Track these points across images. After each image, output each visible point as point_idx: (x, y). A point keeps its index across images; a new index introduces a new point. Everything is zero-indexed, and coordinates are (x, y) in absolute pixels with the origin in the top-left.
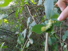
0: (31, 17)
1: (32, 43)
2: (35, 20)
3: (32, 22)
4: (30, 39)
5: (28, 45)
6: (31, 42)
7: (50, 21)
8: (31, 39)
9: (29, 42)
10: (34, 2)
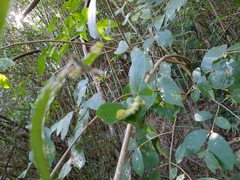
0: (91, 80)
1: (80, 164)
2: (102, 89)
3: (91, 96)
4: (74, 153)
5: (66, 170)
6: (78, 160)
7: (137, 99)
8: (79, 152)
9: (69, 162)
10: (105, 35)
